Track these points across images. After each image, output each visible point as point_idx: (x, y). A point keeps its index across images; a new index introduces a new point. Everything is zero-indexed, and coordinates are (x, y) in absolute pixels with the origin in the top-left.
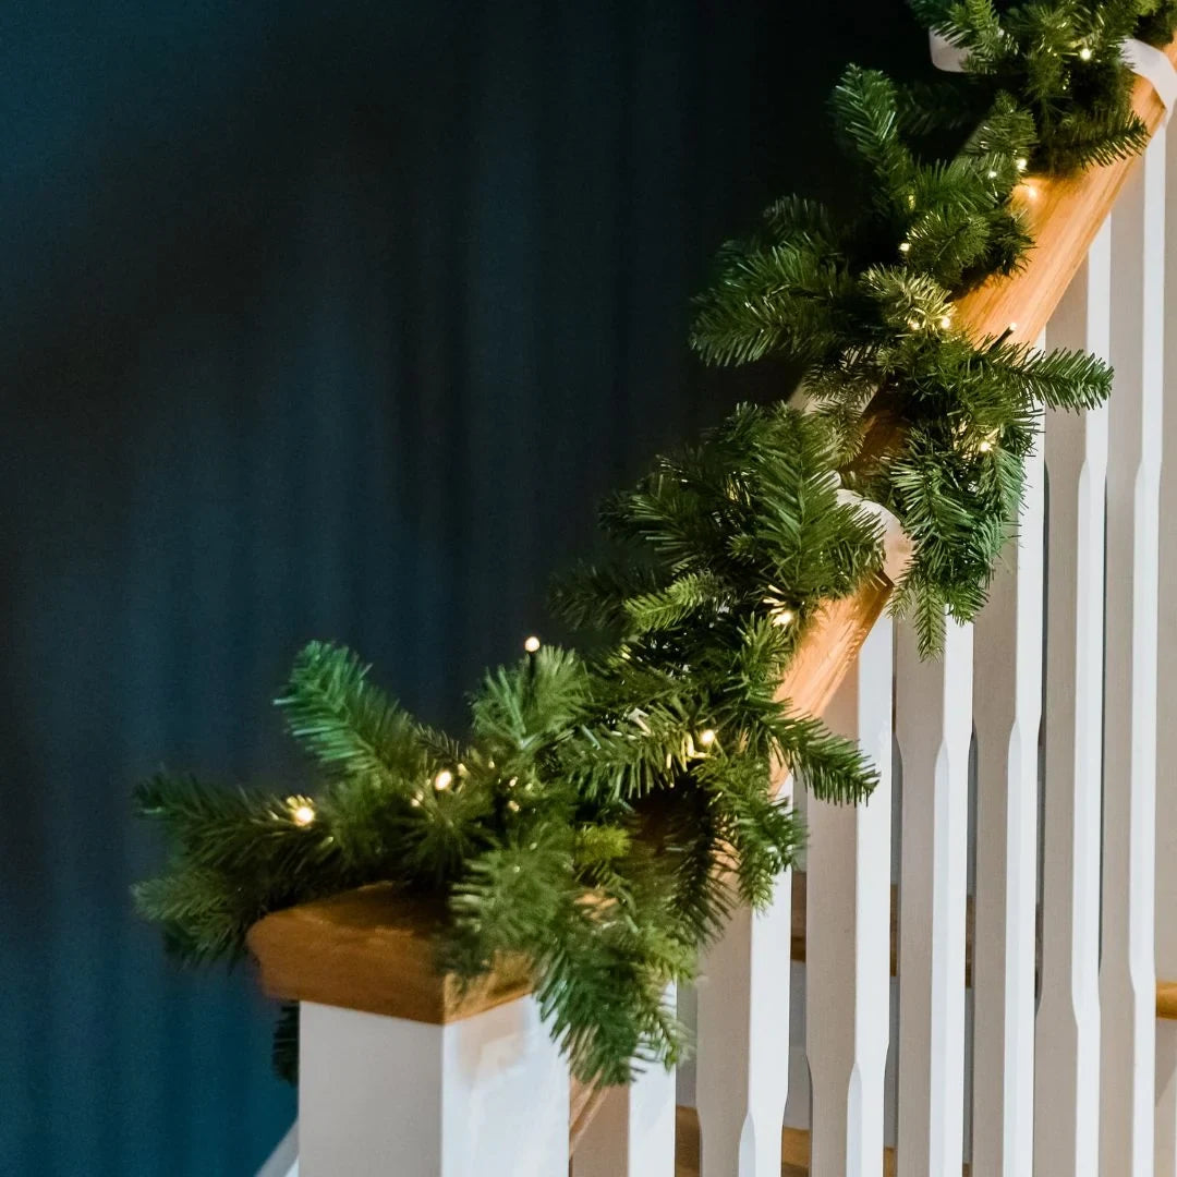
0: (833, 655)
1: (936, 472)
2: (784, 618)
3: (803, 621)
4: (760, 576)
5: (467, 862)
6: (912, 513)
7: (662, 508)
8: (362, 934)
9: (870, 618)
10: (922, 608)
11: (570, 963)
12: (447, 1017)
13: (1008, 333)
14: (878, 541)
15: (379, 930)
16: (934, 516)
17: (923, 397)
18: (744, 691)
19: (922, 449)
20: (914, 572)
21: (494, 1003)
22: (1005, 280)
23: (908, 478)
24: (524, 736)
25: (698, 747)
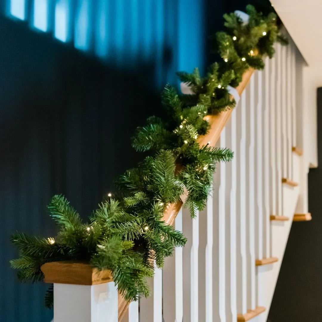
0: (170, 217)
1: (193, 175)
2: (162, 204)
3: (165, 206)
4: (155, 194)
5: (98, 245)
6: (188, 184)
7: (130, 179)
8: (70, 264)
9: (178, 210)
10: (191, 206)
11: (121, 272)
12: (93, 283)
13: (208, 144)
14: (182, 188)
15: (74, 264)
16: (194, 185)
17: (189, 158)
18: (154, 218)
19: (190, 169)
20: (189, 198)
21: (103, 282)
22: (203, 136)
23: (187, 176)
24: (108, 218)
25: (144, 231)
